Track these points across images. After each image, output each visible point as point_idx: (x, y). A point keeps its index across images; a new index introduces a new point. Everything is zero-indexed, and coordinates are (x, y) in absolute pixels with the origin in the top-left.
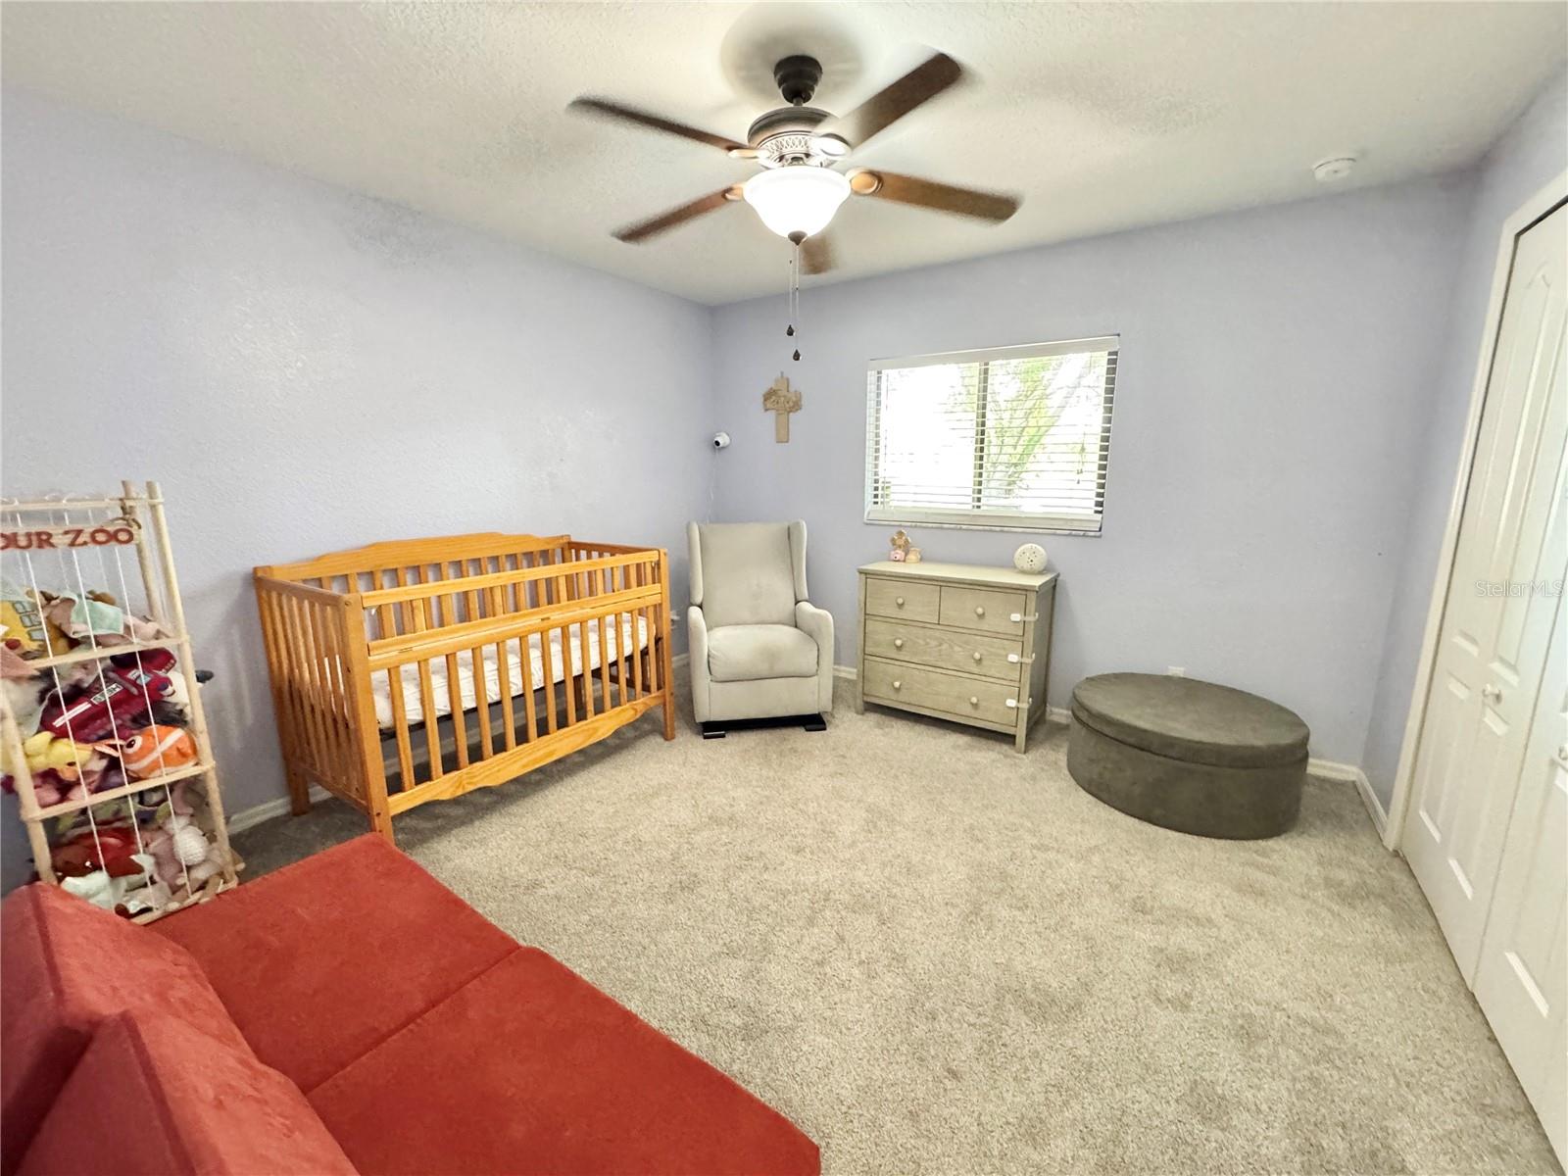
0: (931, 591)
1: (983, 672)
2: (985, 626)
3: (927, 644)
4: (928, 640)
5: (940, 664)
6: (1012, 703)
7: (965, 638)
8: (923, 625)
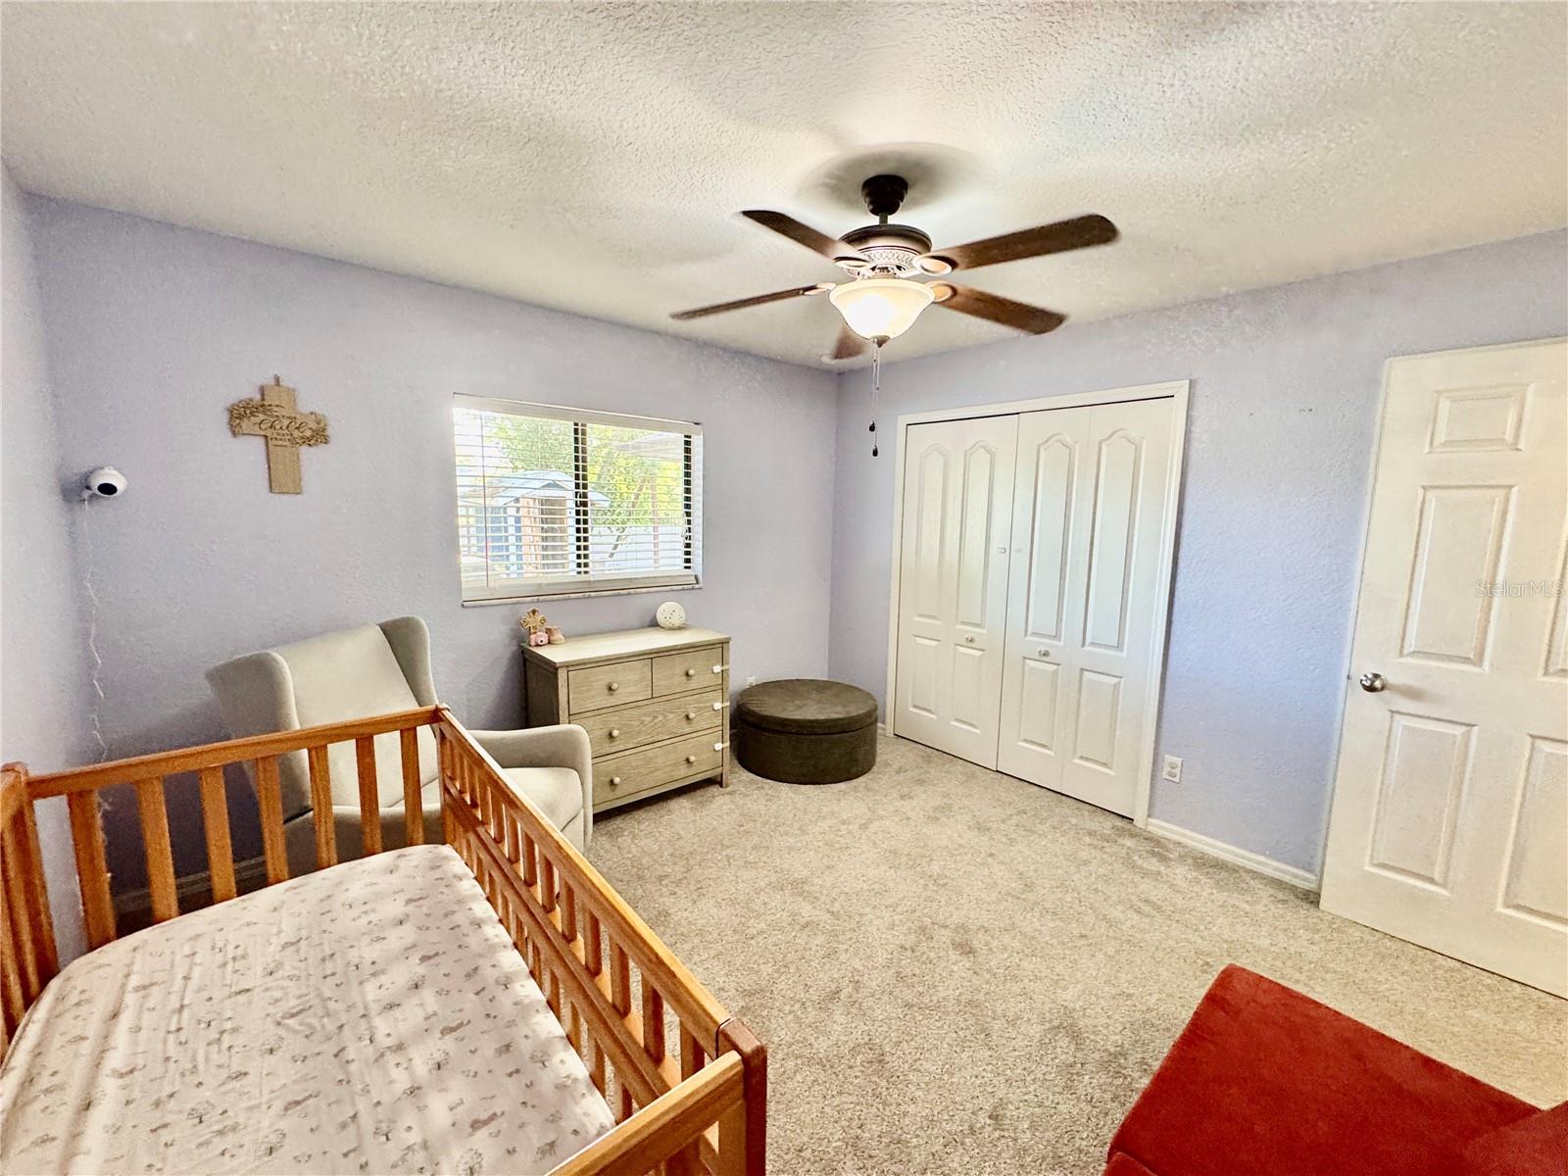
0: (641, 668)
1: (694, 729)
2: (693, 684)
3: (642, 722)
4: (642, 719)
5: (655, 739)
6: (719, 746)
7: (677, 703)
8: (634, 705)
